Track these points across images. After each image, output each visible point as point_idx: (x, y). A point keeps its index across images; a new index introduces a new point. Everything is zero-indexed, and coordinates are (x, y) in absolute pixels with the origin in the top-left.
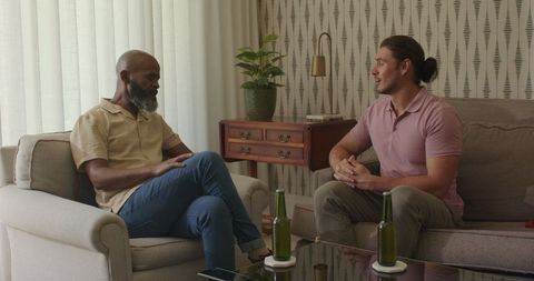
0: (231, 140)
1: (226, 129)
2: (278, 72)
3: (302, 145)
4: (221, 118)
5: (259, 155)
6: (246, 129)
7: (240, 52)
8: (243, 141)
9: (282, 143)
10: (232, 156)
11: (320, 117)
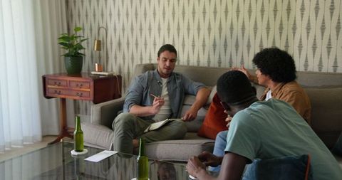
0: (49, 86)
1: (46, 79)
2: (81, 48)
3: (89, 90)
4: (44, 74)
5: (65, 95)
6: (58, 80)
7: (61, 36)
8: (56, 87)
9: (78, 89)
10: (50, 95)
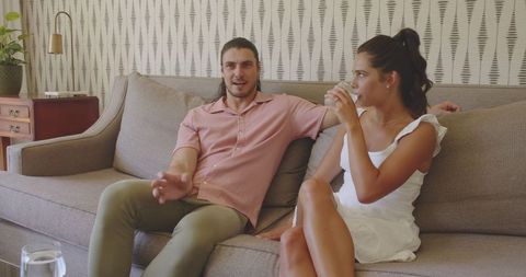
3: (28, 120)
9: (12, 118)
11: (55, 94)
